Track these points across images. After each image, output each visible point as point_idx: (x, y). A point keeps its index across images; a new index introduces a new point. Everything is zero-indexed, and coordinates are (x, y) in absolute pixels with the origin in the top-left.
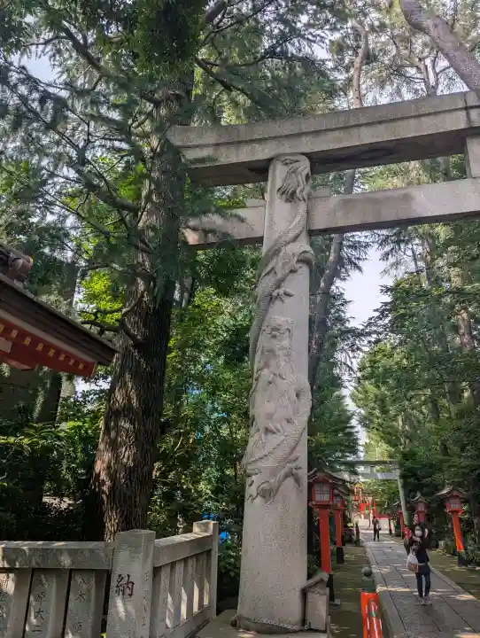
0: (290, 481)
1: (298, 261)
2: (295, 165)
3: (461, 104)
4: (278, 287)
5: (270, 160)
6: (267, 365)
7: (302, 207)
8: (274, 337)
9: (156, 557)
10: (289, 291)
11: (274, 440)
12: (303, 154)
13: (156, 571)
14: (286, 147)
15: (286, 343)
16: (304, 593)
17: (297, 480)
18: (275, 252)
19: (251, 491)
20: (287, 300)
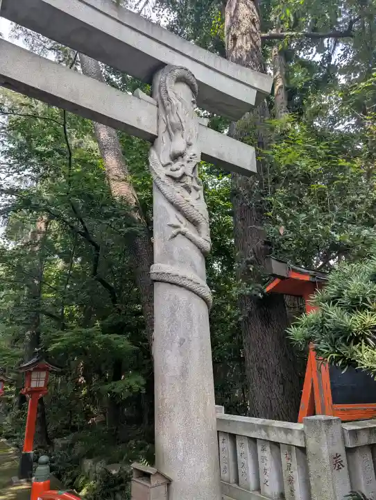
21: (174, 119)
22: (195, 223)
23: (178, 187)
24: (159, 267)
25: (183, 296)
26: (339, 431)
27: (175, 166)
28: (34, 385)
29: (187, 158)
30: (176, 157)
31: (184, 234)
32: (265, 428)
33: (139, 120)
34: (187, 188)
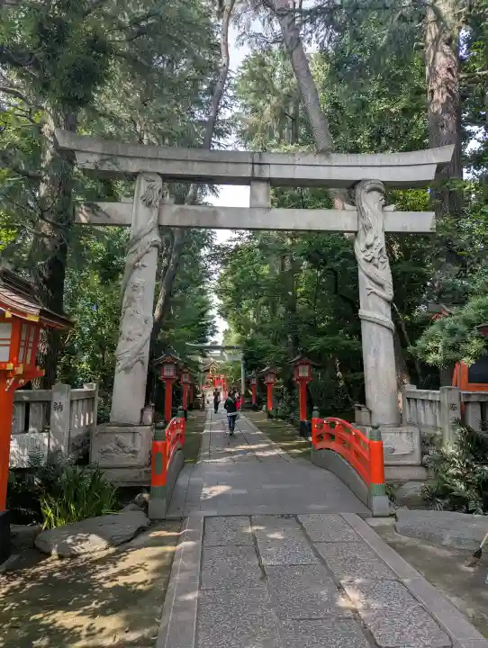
0: (139, 363)
1: (151, 246)
2: (153, 183)
3: (250, 160)
4: (138, 261)
5: (138, 173)
6: (130, 306)
7: (155, 212)
8: (134, 290)
9: (71, 397)
10: (144, 264)
11: (131, 345)
12: (159, 174)
13: (72, 402)
14: (148, 167)
15: (141, 294)
16: (142, 411)
17: (143, 363)
18: (137, 239)
19: (118, 368)
20: (144, 269)
21: (366, 222)
22: (381, 286)
23: (371, 266)
24: (362, 312)
25: (375, 328)
26: (457, 395)
27: (368, 252)
28: (301, 375)
29: (374, 247)
30: (368, 247)
31: (375, 293)
32: (427, 394)
33: (346, 225)
34: (376, 266)
